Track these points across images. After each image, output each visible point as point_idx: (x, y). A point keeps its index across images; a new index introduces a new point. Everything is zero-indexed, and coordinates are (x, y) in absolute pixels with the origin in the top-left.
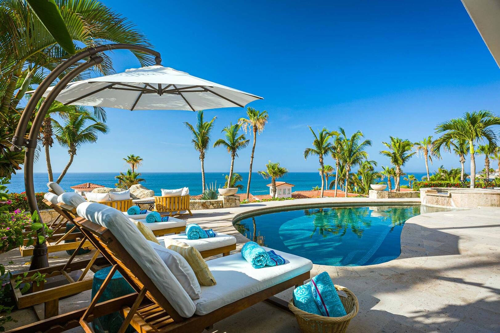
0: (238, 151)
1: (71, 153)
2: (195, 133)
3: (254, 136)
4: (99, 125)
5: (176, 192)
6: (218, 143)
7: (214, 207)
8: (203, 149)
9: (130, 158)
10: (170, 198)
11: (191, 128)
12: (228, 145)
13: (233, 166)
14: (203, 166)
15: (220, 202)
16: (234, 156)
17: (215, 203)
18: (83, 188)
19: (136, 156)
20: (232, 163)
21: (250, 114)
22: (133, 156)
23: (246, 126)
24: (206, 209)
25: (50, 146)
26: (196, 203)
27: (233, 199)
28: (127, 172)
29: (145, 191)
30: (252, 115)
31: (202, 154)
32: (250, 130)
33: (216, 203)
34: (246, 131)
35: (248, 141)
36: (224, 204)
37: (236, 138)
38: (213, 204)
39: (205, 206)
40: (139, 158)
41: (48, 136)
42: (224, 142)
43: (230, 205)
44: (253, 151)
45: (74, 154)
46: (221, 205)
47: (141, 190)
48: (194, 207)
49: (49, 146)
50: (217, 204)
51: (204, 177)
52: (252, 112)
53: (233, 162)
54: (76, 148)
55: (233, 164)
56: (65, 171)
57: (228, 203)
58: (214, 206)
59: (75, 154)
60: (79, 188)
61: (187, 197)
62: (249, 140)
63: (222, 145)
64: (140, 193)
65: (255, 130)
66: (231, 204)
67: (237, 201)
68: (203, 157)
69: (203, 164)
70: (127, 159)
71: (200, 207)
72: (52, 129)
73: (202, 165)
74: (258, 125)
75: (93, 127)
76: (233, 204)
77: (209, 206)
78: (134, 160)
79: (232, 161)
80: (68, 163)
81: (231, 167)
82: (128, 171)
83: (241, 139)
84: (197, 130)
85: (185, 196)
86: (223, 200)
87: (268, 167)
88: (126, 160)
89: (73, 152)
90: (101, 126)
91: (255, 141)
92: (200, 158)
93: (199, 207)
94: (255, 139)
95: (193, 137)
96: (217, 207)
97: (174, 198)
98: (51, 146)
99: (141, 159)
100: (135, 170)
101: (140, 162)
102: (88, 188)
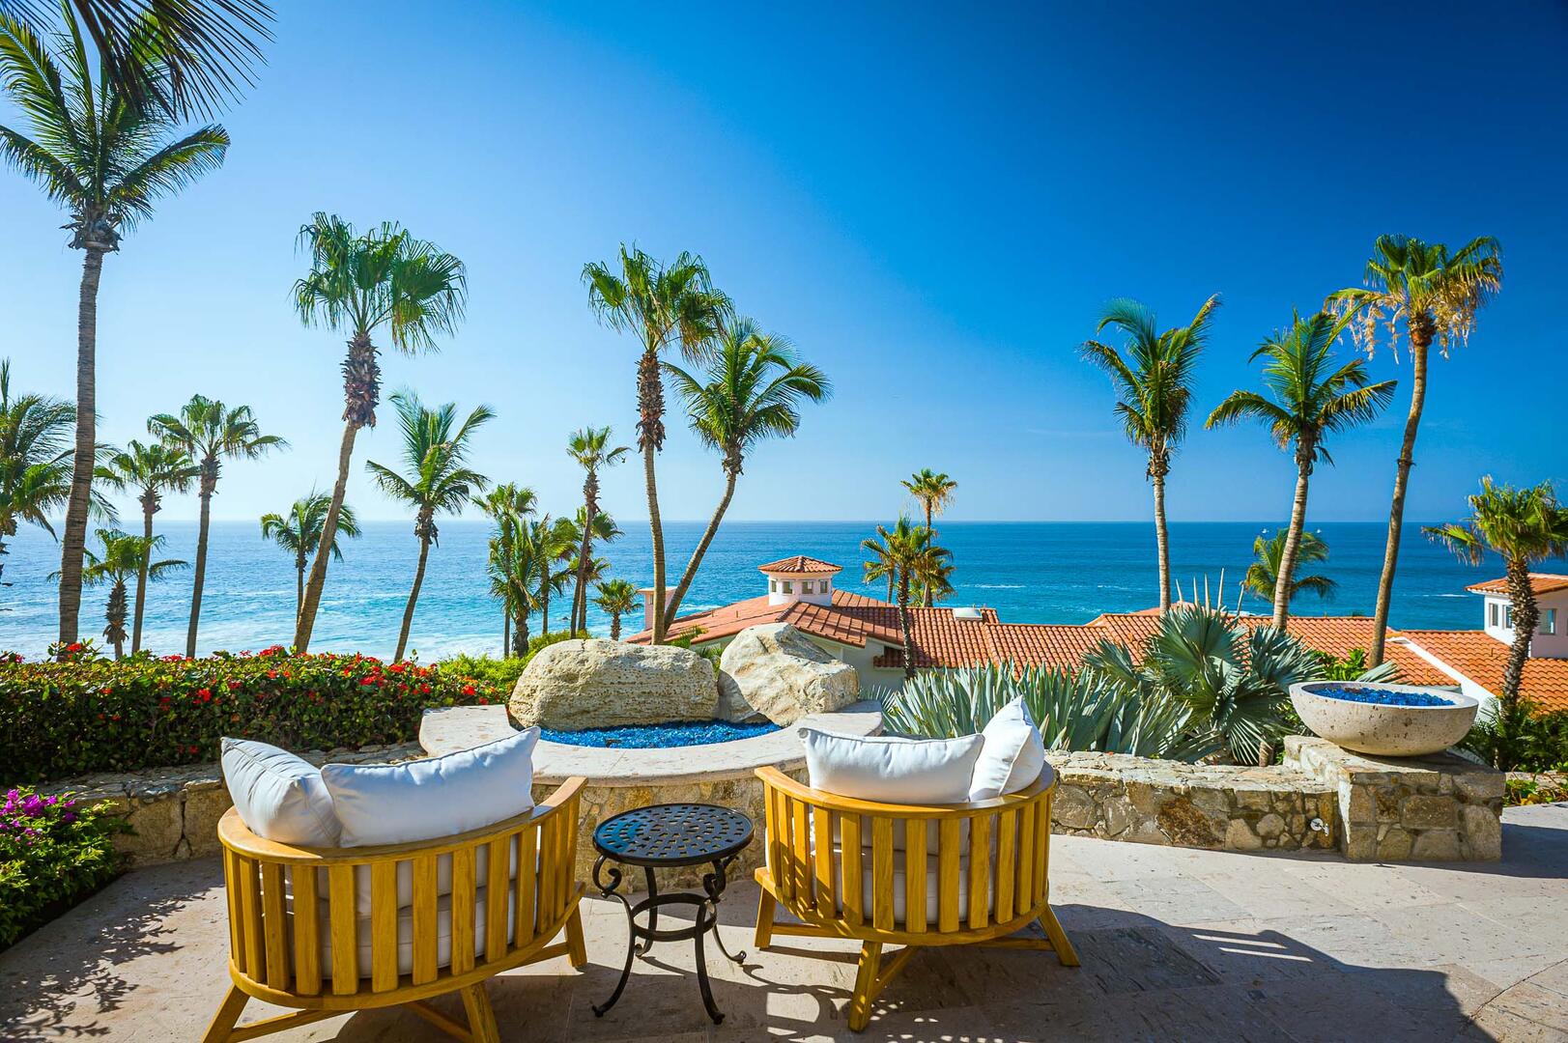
0: (1329, 438)
1: (728, 468)
2: (1127, 376)
3: (1417, 366)
4: (802, 375)
5: (919, 773)
6: (1232, 408)
7: (1264, 838)
8: (1161, 438)
9: (919, 481)
10: (864, 820)
11: (1111, 358)
12: (1280, 414)
13: (1303, 504)
14: (1161, 504)
15: (1310, 805)
16: (1307, 459)
17: (1273, 810)
18: (787, 571)
19: (936, 473)
20: (1298, 491)
21: (1393, 266)
22: (927, 475)
23: (1369, 321)
24: (1191, 846)
25: (655, 448)
26: (1116, 789)
27: (1435, 791)
28: (896, 526)
29: (798, 671)
30: (1404, 269)
31: (1159, 459)
32: (1395, 337)
34: (1370, 347)
35: (1387, 389)
36: (1354, 824)
37: (1319, 381)
38: (1252, 817)
39: (1182, 824)
40: (946, 480)
41: (651, 418)
42: (1257, 402)
43: (1404, 836)
44: (1410, 439)
45: (737, 473)
46: (1317, 825)
47: (784, 659)
48: (1103, 817)
49: (653, 449)
50: (1284, 816)
51: (1166, 551)
52: (1400, 256)
53: (1305, 487)
54: (742, 453)
55: (1304, 495)
56: (715, 524)
57: (1385, 819)
58: (1262, 827)
59: (740, 470)
60: (777, 571)
61: (1020, 813)
62: (1394, 383)
63: (1249, 416)
64: (773, 680)
65: (1421, 337)
66: (1417, 833)
67: (1473, 812)
68: (1161, 467)
69: (1162, 497)
70: (913, 482)
71: (1150, 826)
72: (661, 394)
73: (1157, 500)
74: (1441, 309)
75: (787, 383)
76: (1440, 837)
77: (1222, 826)
78: (932, 486)
79: (1300, 481)
80: (721, 500)
81: (1296, 507)
82: (901, 524)
83: (1342, 383)
84: (1135, 367)
85: (998, 812)
86: (1345, 790)
87: (1483, 505)
88: (909, 485)
89: (734, 465)
90: (807, 377)
91: (1424, 386)
92: (1149, 473)
93: (1138, 822)
94: (1423, 378)
95: (1120, 391)
96: (1284, 839)
97: (900, 822)
98: (660, 449)
99: (950, 484)
100: (935, 518)
101: (949, 491)
102: (798, 571)
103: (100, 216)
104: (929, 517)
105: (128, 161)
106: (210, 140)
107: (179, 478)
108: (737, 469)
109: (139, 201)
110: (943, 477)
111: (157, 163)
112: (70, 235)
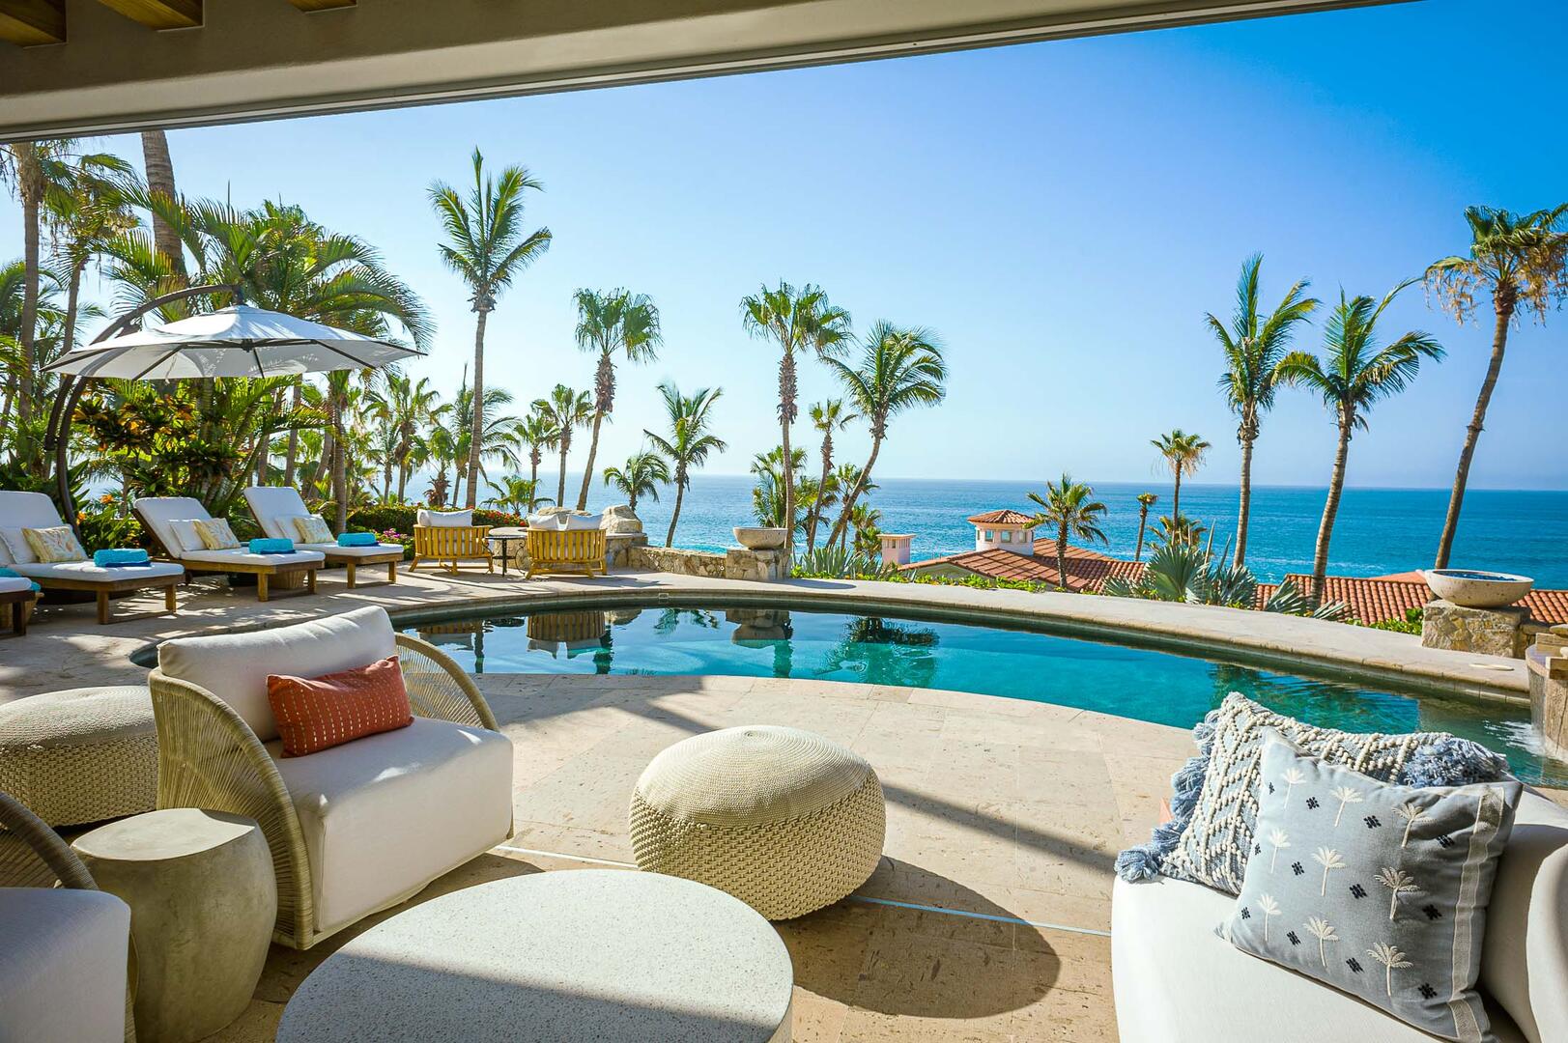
1: (874, 435)
2: (1230, 347)
3: (1495, 335)
4: (928, 362)
8: (1248, 406)
9: (1169, 442)
11: (1222, 332)
13: (1341, 467)
16: (1347, 424)
18: (988, 522)
20: (1338, 456)
22: (1178, 435)
31: (1247, 424)
33: (714, 562)
39: (689, 568)
40: (1198, 442)
41: (787, 401)
44: (1483, 403)
45: (882, 438)
48: (673, 566)
49: (787, 423)
50: (715, 565)
53: (1344, 451)
54: (886, 421)
55: (1343, 458)
58: (708, 569)
59: (885, 436)
60: (980, 521)
65: (1501, 306)
68: (1250, 432)
69: (1248, 459)
70: (1162, 441)
71: (683, 568)
73: (1243, 462)
75: (918, 367)
77: (698, 568)
78: (1183, 447)
79: (1340, 445)
89: (879, 431)
90: (932, 363)
92: (1239, 438)
93: (680, 567)
96: (715, 572)
99: (1203, 445)
100: (1185, 480)
101: (1204, 453)
102: (997, 522)
103: (485, 292)
104: (1178, 478)
105: (498, 258)
106: (541, 237)
107: (551, 440)
108: (880, 435)
109: (506, 279)
110: (1194, 438)
111: (513, 256)
112: (471, 305)
